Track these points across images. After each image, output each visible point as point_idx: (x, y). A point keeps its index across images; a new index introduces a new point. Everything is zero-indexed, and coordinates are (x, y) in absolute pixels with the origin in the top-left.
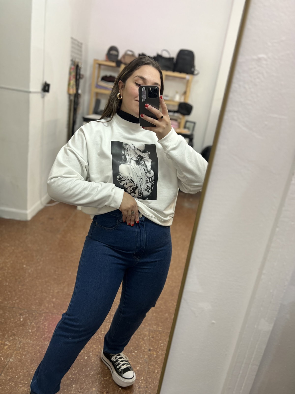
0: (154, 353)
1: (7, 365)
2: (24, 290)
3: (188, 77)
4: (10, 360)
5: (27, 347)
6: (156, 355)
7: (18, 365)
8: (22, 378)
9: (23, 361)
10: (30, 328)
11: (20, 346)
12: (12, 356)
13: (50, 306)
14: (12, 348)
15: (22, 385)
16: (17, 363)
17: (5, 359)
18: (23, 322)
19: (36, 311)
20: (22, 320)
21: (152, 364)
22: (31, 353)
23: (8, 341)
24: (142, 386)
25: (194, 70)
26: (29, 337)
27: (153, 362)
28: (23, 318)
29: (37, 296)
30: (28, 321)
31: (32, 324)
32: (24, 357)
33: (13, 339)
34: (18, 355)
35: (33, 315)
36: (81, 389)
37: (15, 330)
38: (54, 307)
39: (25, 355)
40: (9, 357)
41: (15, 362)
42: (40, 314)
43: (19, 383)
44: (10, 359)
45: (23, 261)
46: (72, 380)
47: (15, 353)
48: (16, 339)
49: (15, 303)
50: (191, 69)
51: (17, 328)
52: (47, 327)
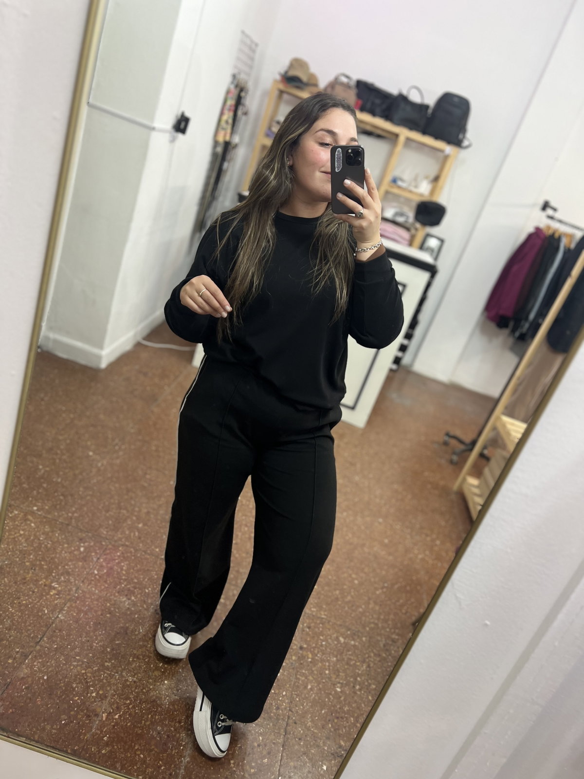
0: (308, 655)
1: (53, 623)
2: (88, 498)
3: (448, 149)
4: (60, 616)
5: (89, 598)
6: (312, 659)
7: (72, 627)
8: (77, 650)
9: (81, 622)
10: (95, 568)
11: (77, 595)
12: (62, 609)
13: (132, 534)
14: (64, 596)
15: (78, 662)
16: (71, 623)
17: (51, 613)
18: (85, 554)
19: (107, 539)
20: (82, 549)
21: (303, 673)
22: (96, 611)
23: (57, 581)
24: (283, 707)
25: (464, 137)
26: (93, 582)
27: (305, 671)
28: (86, 548)
29: (112, 513)
30: (93, 554)
31: (99, 561)
32: (83, 615)
33: (65, 580)
34: (73, 609)
35: (102, 544)
36: (178, 690)
37: (70, 566)
38: (140, 538)
39: (86, 613)
40: (58, 610)
41: (68, 622)
42: (114, 546)
43: (72, 659)
44: (59, 614)
45: (89, 443)
46: (163, 671)
47: (68, 605)
48: (71, 581)
49: (71, 518)
50: (458, 136)
51: (74, 562)
52: (125, 571)
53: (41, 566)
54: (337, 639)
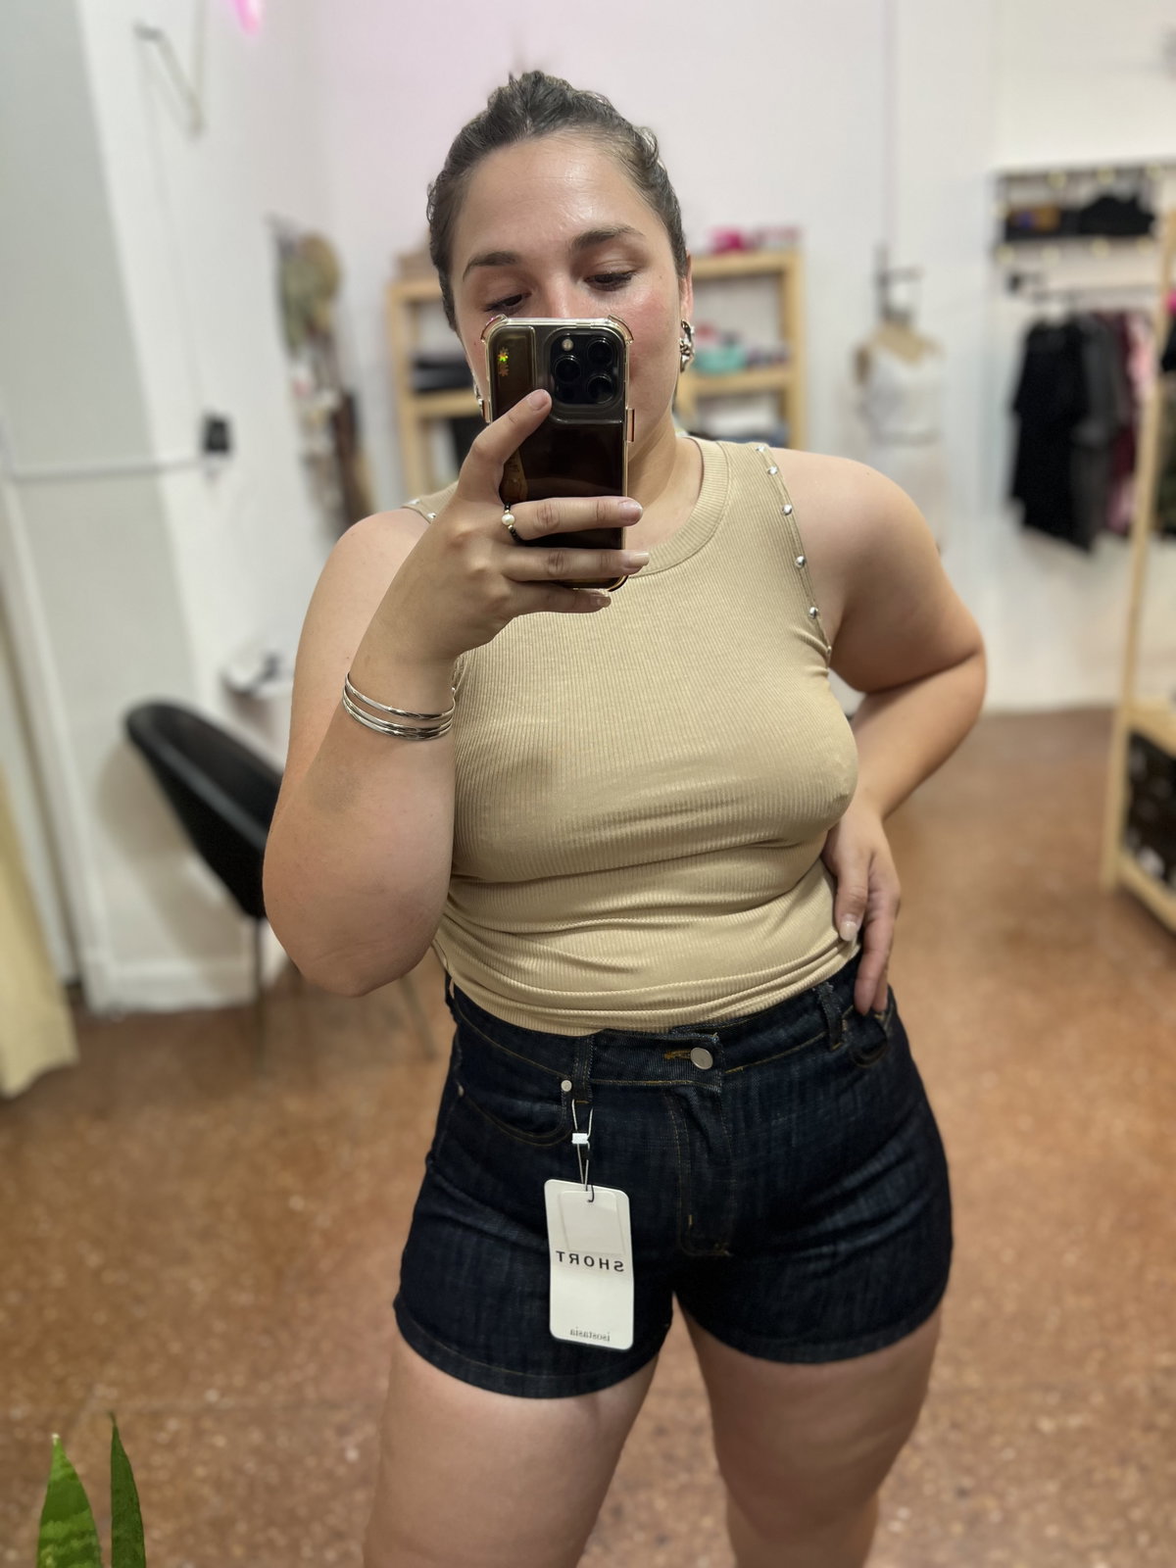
0: (985, 1505)
6: (1000, 1510)
20: (352, 1455)
28: (362, 1448)
49: (301, 1383)
53: (270, 1544)
54: (1034, 1429)
